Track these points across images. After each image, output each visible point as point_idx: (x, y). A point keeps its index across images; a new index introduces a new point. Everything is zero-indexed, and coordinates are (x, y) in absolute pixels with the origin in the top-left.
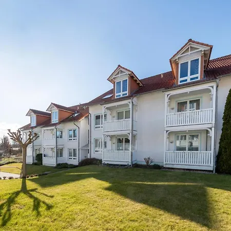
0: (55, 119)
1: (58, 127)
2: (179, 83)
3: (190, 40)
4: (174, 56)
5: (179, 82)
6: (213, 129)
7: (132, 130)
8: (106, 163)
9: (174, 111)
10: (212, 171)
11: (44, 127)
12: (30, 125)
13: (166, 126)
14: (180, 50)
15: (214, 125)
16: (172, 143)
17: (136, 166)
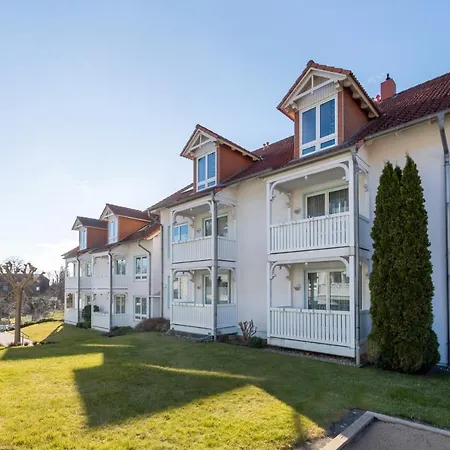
0: (113, 236)
1: (115, 251)
2: (301, 156)
3: (311, 63)
4: (284, 100)
5: (301, 152)
6: (352, 259)
7: (217, 260)
8: (177, 328)
9: (300, 215)
10: (353, 360)
11: (94, 252)
12: (78, 248)
13: (269, 252)
14: (294, 87)
15: (353, 249)
16: (297, 289)
17: (223, 339)
